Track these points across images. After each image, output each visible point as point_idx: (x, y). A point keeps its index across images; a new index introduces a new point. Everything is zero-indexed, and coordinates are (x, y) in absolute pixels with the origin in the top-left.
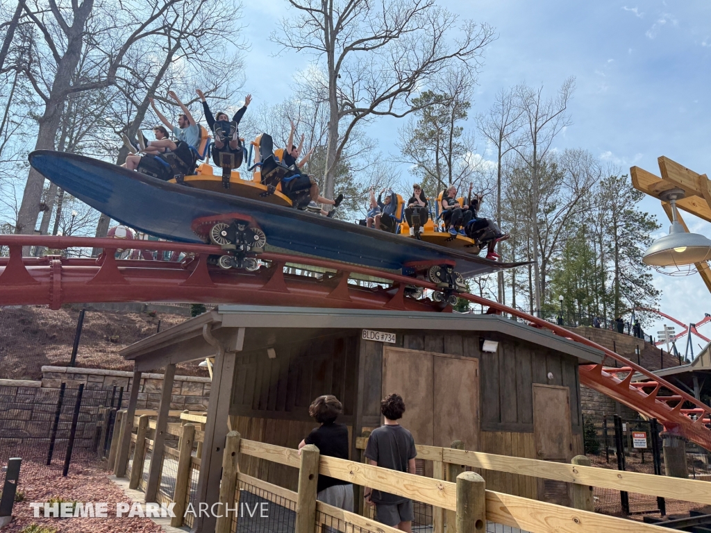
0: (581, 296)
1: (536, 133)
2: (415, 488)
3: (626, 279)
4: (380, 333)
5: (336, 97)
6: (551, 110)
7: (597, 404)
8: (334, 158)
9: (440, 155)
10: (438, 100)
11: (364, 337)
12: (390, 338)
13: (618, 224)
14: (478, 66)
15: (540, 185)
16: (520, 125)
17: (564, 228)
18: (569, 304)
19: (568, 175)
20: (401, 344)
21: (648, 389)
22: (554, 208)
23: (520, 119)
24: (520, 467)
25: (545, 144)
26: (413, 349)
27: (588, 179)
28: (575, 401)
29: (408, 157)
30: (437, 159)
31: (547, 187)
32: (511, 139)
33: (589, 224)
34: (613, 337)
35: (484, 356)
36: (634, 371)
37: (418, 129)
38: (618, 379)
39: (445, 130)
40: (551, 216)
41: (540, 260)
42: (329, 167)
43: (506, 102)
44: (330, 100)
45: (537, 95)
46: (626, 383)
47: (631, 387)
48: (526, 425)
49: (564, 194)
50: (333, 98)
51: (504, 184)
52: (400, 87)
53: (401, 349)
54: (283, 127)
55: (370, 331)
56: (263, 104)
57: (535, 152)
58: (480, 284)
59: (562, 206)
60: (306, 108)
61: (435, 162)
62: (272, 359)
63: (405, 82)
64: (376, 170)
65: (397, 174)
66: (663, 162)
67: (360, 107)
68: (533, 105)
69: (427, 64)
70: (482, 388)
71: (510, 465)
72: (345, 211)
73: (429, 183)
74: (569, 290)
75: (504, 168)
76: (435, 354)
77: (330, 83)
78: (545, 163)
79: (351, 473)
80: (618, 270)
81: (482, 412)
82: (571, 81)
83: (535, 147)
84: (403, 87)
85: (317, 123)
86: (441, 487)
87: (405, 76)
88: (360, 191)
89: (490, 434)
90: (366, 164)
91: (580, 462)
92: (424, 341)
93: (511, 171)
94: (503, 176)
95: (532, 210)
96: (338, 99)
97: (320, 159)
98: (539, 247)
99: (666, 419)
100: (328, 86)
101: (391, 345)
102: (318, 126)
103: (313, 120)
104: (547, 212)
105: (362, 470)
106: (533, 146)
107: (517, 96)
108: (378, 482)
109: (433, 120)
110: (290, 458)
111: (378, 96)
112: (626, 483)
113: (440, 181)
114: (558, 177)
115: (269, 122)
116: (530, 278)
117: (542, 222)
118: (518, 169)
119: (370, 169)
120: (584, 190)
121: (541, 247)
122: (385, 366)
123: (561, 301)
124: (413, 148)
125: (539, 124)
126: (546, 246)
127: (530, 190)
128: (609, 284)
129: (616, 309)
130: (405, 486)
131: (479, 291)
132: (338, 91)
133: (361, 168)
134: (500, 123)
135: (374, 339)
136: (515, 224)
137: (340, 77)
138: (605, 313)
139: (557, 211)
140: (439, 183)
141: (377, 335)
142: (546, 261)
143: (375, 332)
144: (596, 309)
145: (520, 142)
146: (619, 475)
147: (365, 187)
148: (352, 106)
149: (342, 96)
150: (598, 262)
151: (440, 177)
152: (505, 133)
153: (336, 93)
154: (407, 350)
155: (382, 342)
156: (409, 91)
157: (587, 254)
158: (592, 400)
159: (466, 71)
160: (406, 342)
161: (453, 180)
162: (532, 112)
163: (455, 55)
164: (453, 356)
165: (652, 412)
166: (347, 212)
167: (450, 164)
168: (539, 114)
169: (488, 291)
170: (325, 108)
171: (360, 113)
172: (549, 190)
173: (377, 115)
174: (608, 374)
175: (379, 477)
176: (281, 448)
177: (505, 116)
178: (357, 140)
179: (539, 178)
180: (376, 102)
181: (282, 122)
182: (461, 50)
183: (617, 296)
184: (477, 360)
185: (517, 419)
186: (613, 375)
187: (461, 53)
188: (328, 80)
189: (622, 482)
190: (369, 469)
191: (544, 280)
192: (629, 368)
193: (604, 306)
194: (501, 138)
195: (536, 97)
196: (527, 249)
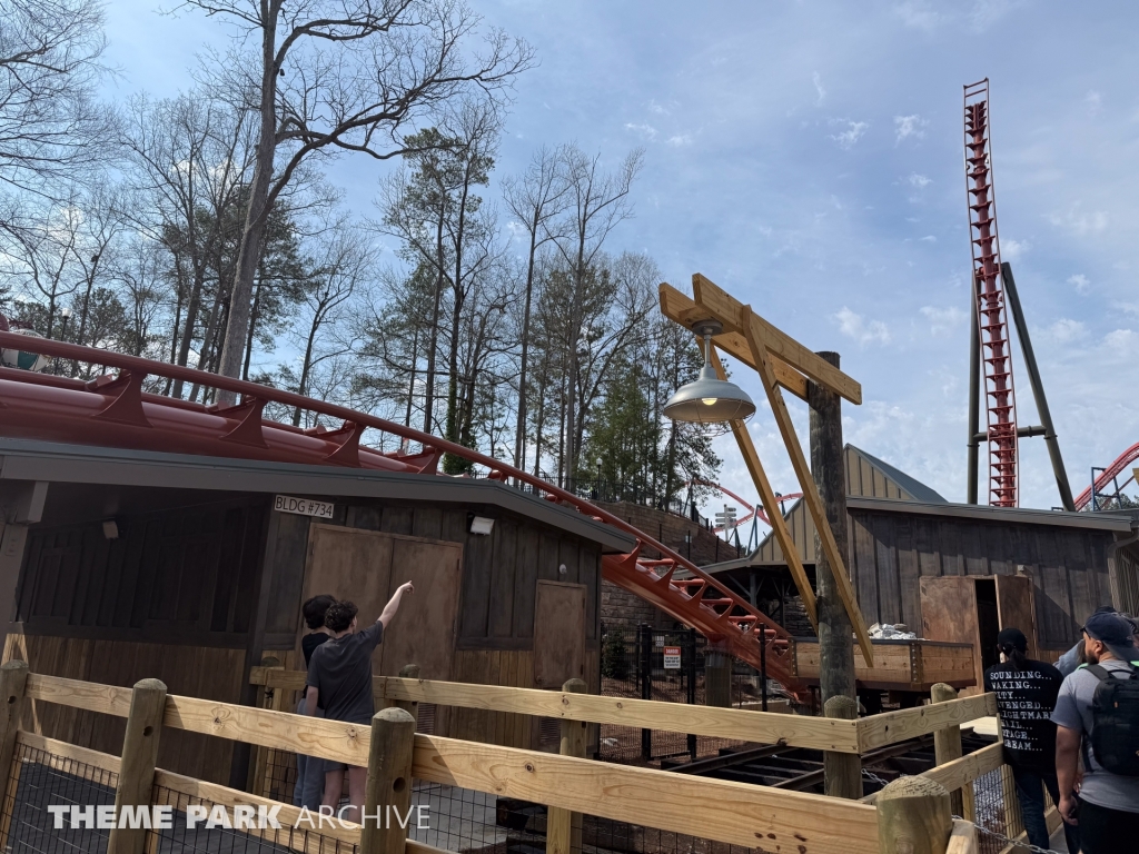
0: (626, 461)
1: (585, 221)
2: (314, 738)
3: (684, 442)
4: (308, 502)
5: (273, 107)
6: (607, 191)
7: (632, 609)
8: (263, 207)
9: (445, 232)
10: (446, 145)
11: (278, 508)
12: (324, 511)
13: (680, 365)
14: (507, 102)
15: (586, 299)
16: (564, 205)
17: (612, 366)
18: (610, 472)
19: (622, 289)
20: (342, 520)
21: (692, 589)
22: (601, 334)
23: (564, 196)
24: (493, 700)
25: (596, 240)
26: (361, 528)
27: (649, 298)
28: (593, 605)
29: (395, 229)
30: (440, 238)
31: (594, 303)
32: (552, 223)
33: (644, 363)
34: (660, 519)
35: (472, 540)
36: (676, 564)
37: (413, 186)
38: (656, 575)
39: (455, 194)
40: (596, 346)
41: (577, 407)
42: (251, 221)
43: (548, 167)
44: (263, 108)
45: (592, 165)
46: (666, 580)
47: (672, 586)
48: (523, 640)
49: (615, 316)
50: (268, 107)
51: (535, 291)
52: (385, 111)
53: (342, 528)
54: (175, 141)
55: (288, 499)
56: (140, 94)
57: (581, 249)
58: (491, 436)
59: (612, 333)
60: (221, 115)
61: (436, 241)
62: (111, 539)
63: (393, 105)
64: (338, 238)
65: (375, 251)
66: (699, 282)
67: (315, 130)
68: (586, 179)
69: (429, 83)
70: (465, 587)
71: (480, 697)
72: (281, 299)
73: (425, 275)
74: (612, 452)
75: (537, 265)
76: (397, 536)
77: (264, 80)
78: (593, 268)
79: (217, 721)
80: (675, 430)
81: (461, 624)
82: (638, 154)
83: (582, 243)
84: (389, 112)
85: (238, 144)
86: (352, 734)
87: (392, 95)
88: (309, 270)
89: (470, 654)
90: (322, 226)
91: (573, 689)
92: (381, 515)
93: (547, 271)
94: (537, 279)
95: (574, 335)
96: (278, 110)
97: (239, 205)
98: (577, 388)
99: (710, 630)
100: (261, 83)
101: (325, 520)
102: (240, 149)
103: (233, 138)
104: (591, 339)
105: (236, 715)
106: (579, 241)
107: (563, 161)
108: (259, 732)
109: (438, 176)
110: (116, 703)
111: (346, 118)
112: (627, 714)
113: (442, 272)
114: (610, 290)
115: (150, 127)
116: (562, 431)
117: (585, 353)
118: (557, 272)
119: (329, 236)
120: (641, 315)
121: (580, 388)
122: (311, 554)
123: (599, 466)
124: (403, 215)
125: (590, 209)
126: (586, 387)
127: (571, 304)
128: (663, 445)
129: (669, 482)
130: (299, 735)
131: (489, 446)
132: (277, 96)
133: (313, 231)
134: (536, 199)
135: (296, 511)
136: (548, 353)
137: (283, 74)
138: (654, 486)
139: (604, 339)
140: (441, 275)
141: (302, 504)
142: (584, 409)
143: (298, 500)
144: (643, 481)
145: (562, 232)
146: (619, 705)
147: (318, 265)
148: (302, 126)
149: (285, 106)
150: (652, 415)
151: (442, 266)
152: (543, 214)
153: (273, 98)
154: (350, 530)
155: (310, 517)
156: (398, 119)
157: (639, 406)
158: (626, 605)
159: (489, 108)
160: (351, 517)
161: (463, 273)
162: (582, 188)
163: (473, 77)
164: (426, 540)
165: (695, 620)
166: (283, 302)
167: (458, 248)
168: (592, 195)
169: (502, 447)
170: (254, 121)
171: (315, 140)
172: (597, 308)
173: (344, 149)
174: (643, 569)
175: (261, 725)
176: (101, 687)
177: (544, 188)
178: (308, 184)
179: (585, 289)
180: (343, 127)
181: (174, 131)
182: (483, 71)
183: (670, 465)
184: (461, 545)
185: (512, 631)
186: (651, 569)
187: (483, 76)
188: (262, 74)
189: (621, 714)
190: (247, 713)
191: (580, 434)
192: (670, 560)
193: (654, 476)
194: (536, 220)
195: (589, 168)
196: (561, 390)
